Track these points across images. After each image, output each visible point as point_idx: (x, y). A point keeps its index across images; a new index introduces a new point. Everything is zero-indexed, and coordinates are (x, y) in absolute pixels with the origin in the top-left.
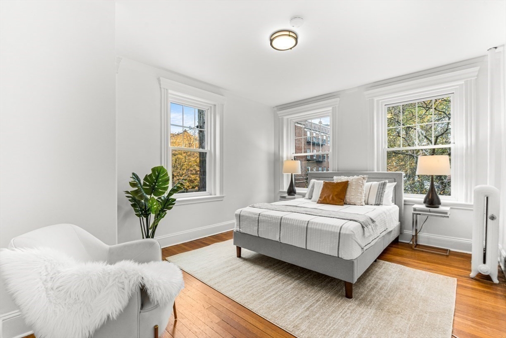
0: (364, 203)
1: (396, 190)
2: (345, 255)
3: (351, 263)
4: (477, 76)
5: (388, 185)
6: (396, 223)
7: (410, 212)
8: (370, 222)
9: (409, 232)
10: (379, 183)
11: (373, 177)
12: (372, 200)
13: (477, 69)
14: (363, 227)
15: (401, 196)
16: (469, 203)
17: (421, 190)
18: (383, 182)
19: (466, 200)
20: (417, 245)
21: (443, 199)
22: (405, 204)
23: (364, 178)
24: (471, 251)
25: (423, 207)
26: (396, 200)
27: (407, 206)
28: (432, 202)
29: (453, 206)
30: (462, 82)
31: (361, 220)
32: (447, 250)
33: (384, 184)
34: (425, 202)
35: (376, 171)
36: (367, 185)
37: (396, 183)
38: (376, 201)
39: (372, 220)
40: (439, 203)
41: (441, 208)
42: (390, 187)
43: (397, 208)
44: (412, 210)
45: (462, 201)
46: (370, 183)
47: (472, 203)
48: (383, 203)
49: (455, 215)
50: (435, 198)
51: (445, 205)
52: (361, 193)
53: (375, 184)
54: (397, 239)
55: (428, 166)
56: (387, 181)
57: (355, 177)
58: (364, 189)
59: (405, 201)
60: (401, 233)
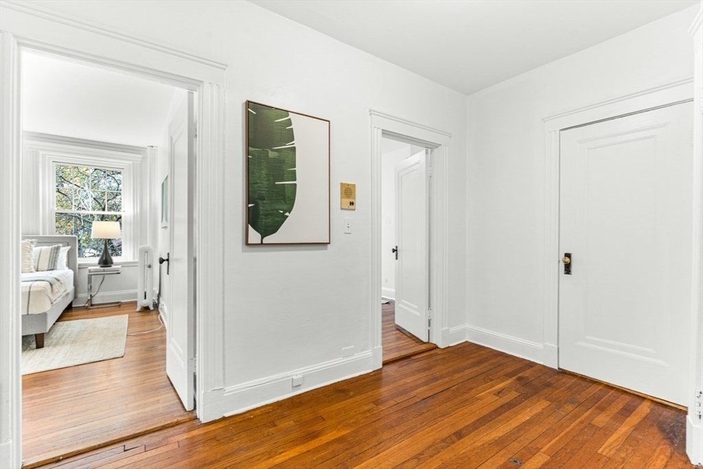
0: (33, 270)
1: (70, 255)
2: (35, 311)
4: (141, 161)
5: (62, 249)
6: (71, 288)
8: (56, 281)
9: (84, 295)
10: (51, 247)
11: (43, 241)
12: (44, 264)
13: (141, 156)
14: (51, 285)
15: (75, 261)
16: (136, 261)
18: (56, 246)
19: (134, 258)
20: (92, 305)
21: (115, 259)
22: (79, 268)
23: (32, 242)
24: (137, 298)
25: (98, 267)
26: (70, 264)
27: (81, 270)
28: (106, 262)
29: (124, 265)
30: (131, 163)
31: (49, 279)
32: (119, 302)
33: (58, 248)
34: (99, 264)
35: (41, 235)
36: (36, 249)
37: (69, 247)
38: (49, 267)
39: (56, 279)
40: (112, 263)
41: (113, 267)
42: (64, 252)
43: (71, 272)
44: (88, 271)
45: (131, 260)
46: (39, 248)
47: (138, 261)
48: (58, 267)
49: (126, 272)
50: (108, 258)
51: (117, 264)
52: (29, 259)
53: (46, 249)
54: (71, 304)
55: (101, 230)
56: (61, 245)
58: (33, 255)
59: (79, 265)
60: (75, 297)
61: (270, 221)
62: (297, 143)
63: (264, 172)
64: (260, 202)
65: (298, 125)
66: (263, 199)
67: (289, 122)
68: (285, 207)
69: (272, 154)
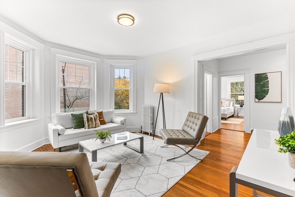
0: (226, 106)
1: (233, 103)
2: (225, 113)
3: (226, 114)
5: (231, 102)
6: (233, 111)
7: (236, 109)
9: (236, 114)
11: (228, 100)
12: (228, 106)
14: (228, 109)
15: (234, 105)
17: (239, 104)
20: (238, 116)
22: (235, 107)
25: (239, 107)
26: (233, 106)
28: (241, 106)
33: (230, 102)
36: (226, 102)
42: (232, 103)
43: (233, 108)
48: (230, 106)
51: (244, 107)
52: (225, 104)
53: (228, 102)
55: (240, 98)
57: (224, 100)
60: (234, 114)
61: (261, 97)
62: (269, 80)
63: (259, 87)
64: (258, 94)
65: (269, 75)
66: (259, 93)
67: (267, 75)
68: (265, 94)
69: (261, 83)
